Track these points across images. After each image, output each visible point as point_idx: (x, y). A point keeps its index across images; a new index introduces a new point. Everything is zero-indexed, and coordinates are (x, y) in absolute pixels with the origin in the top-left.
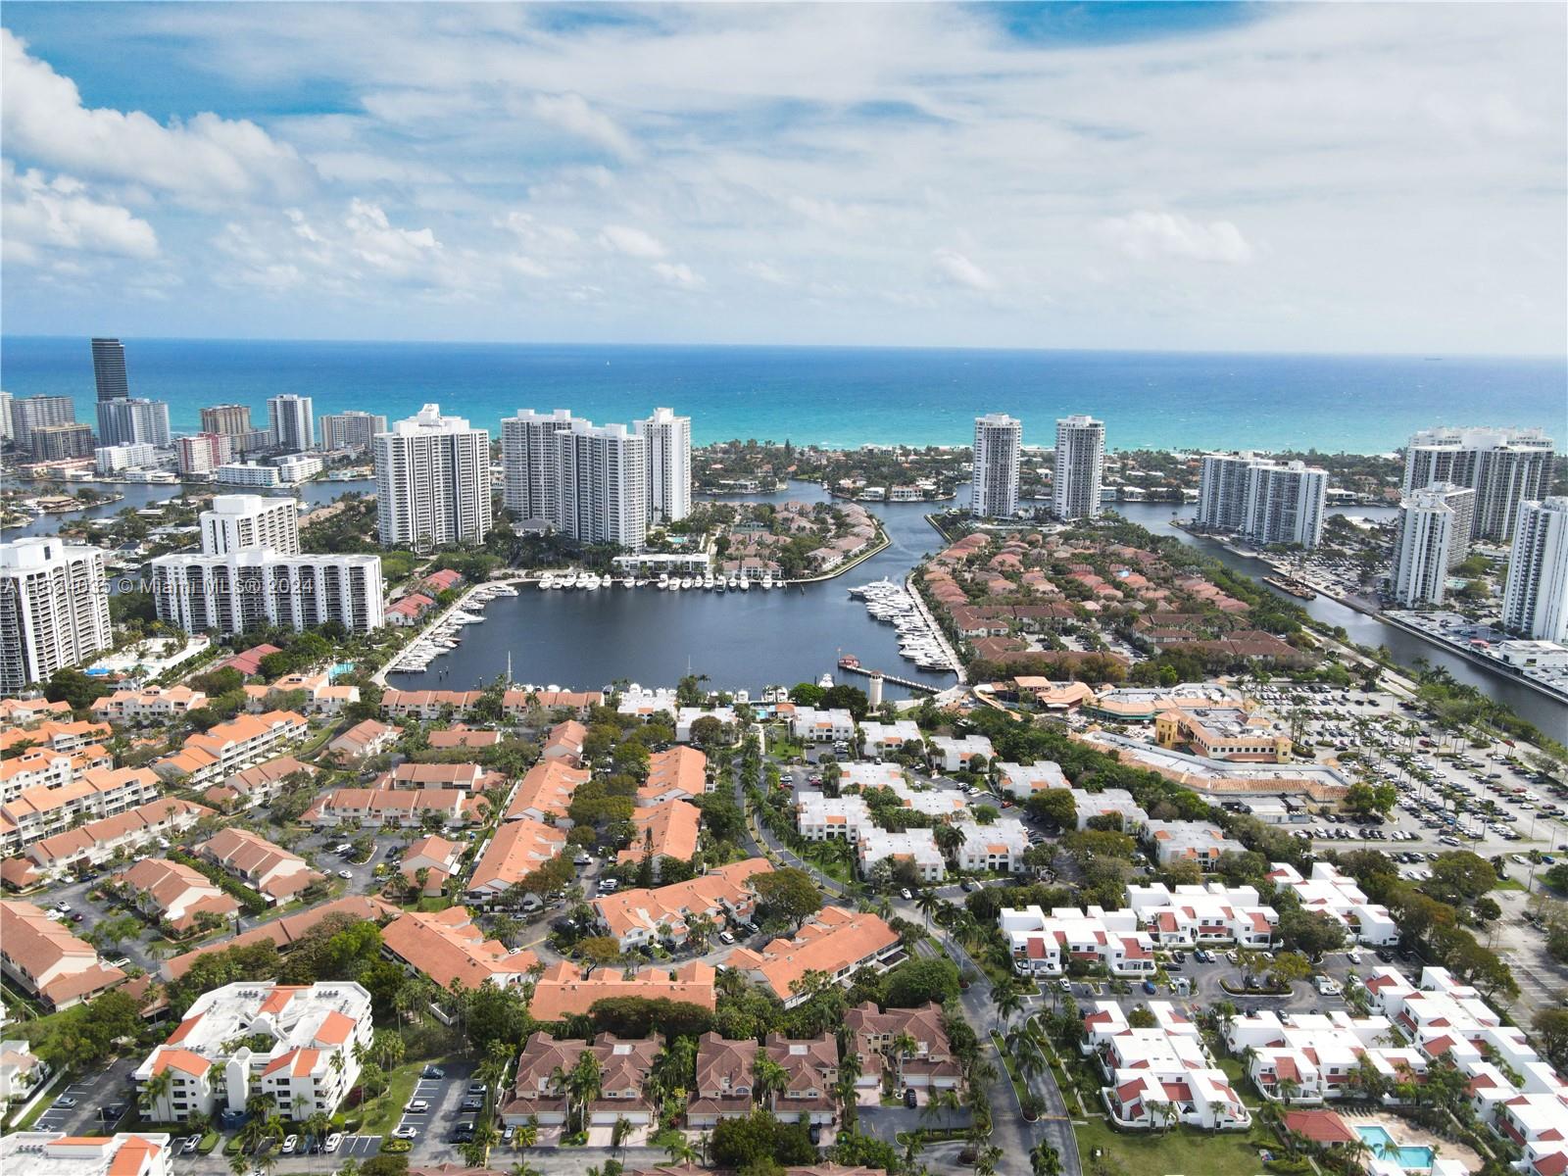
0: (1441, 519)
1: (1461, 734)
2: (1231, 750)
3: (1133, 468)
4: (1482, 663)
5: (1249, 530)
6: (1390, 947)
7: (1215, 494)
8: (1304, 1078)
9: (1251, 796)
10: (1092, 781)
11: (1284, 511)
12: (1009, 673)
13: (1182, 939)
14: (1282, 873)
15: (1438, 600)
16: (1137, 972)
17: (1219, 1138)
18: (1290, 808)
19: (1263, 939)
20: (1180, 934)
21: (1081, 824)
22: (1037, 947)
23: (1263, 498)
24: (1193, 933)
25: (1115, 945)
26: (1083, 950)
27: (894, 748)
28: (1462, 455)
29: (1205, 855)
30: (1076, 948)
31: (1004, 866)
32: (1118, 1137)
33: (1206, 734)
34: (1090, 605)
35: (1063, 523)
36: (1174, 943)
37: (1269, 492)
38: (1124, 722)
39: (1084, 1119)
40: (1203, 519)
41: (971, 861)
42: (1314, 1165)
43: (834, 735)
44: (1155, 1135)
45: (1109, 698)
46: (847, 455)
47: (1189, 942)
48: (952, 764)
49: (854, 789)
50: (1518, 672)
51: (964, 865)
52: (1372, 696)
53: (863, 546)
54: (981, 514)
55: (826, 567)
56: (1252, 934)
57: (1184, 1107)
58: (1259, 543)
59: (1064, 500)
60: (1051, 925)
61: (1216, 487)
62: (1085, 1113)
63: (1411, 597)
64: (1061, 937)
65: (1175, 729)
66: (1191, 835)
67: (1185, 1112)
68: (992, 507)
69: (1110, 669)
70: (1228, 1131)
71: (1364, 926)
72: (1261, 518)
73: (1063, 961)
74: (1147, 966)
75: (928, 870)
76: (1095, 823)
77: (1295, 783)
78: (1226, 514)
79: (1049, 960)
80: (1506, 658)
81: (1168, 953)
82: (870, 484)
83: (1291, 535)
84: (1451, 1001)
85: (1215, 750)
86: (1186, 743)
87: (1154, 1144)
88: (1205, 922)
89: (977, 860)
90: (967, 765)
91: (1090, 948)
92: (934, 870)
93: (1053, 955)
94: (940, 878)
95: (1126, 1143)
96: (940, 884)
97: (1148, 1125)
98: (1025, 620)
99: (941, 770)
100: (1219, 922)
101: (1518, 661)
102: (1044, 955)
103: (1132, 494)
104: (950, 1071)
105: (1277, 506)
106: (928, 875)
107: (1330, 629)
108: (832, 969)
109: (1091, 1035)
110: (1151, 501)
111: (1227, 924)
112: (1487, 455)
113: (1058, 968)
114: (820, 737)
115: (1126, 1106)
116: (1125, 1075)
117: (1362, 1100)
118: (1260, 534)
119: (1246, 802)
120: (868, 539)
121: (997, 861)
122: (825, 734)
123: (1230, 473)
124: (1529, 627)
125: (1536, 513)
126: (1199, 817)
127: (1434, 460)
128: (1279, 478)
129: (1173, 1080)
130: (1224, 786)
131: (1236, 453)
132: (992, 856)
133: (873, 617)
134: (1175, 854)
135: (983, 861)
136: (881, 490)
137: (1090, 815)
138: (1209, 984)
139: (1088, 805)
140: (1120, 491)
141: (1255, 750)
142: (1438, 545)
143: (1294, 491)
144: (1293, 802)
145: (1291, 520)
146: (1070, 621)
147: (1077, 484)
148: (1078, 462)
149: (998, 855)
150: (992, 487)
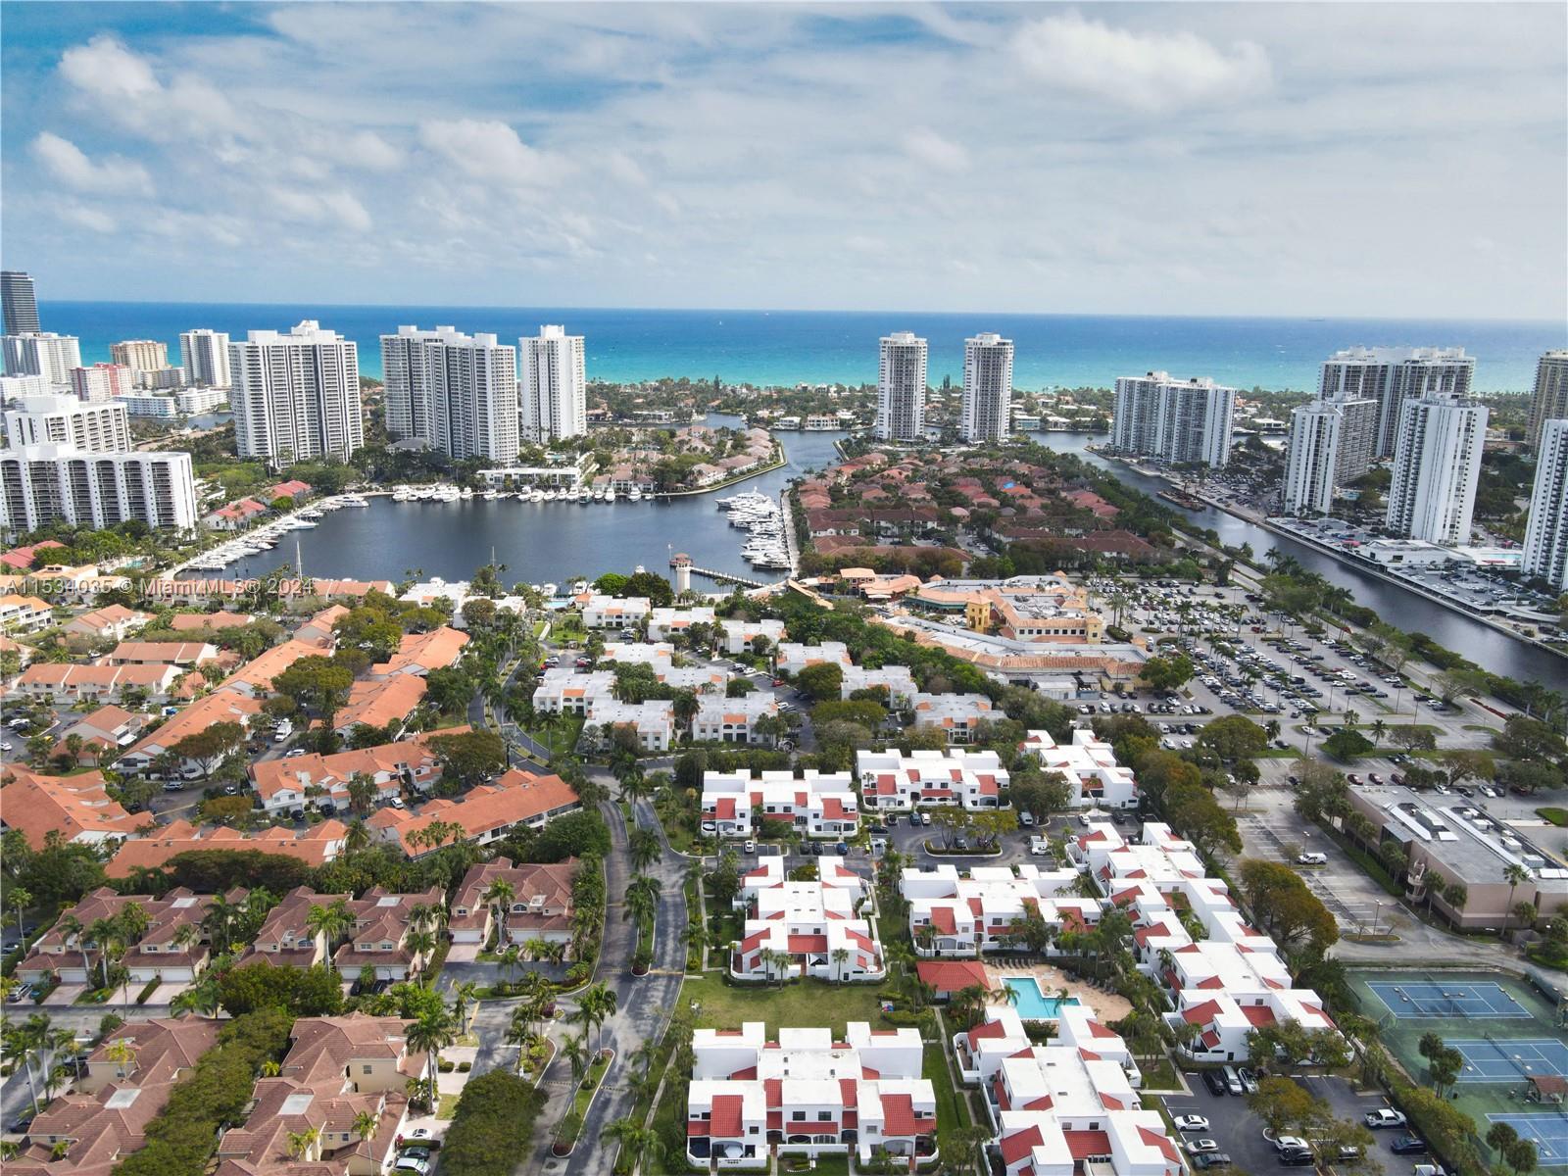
0: (1329, 422)
1: (1299, 621)
2: (1039, 632)
4: (1350, 563)
5: (1159, 450)
7: (1129, 417)
8: (959, 928)
9: (1044, 674)
10: (872, 658)
11: (1192, 430)
12: (836, 567)
13: (901, 803)
14: (1037, 739)
15: (1326, 508)
16: (835, 834)
17: (842, 989)
18: (1081, 684)
19: (991, 802)
20: (899, 797)
21: (845, 695)
22: (728, 807)
23: (1171, 416)
24: (915, 796)
25: (815, 804)
26: (779, 810)
27: (681, 633)
29: (963, 725)
30: (771, 809)
31: (742, 737)
33: (1018, 617)
34: (958, 511)
35: (969, 445)
36: (892, 806)
37: (1178, 410)
38: (945, 611)
40: (1118, 444)
41: (703, 731)
42: (937, 1016)
43: (624, 621)
44: (771, 989)
45: (933, 590)
46: (778, 391)
47: (908, 805)
48: (736, 646)
49: (611, 665)
50: (1383, 568)
51: (697, 736)
52: (1220, 590)
53: (752, 465)
54: (885, 436)
55: (701, 482)
56: (977, 797)
57: (815, 959)
59: (971, 422)
60: (753, 787)
61: (1130, 409)
62: (705, 968)
63: (1298, 505)
64: (757, 798)
65: (986, 613)
66: (955, 707)
68: (896, 430)
69: (946, 563)
71: (1106, 790)
72: (1169, 437)
73: (753, 823)
74: (849, 827)
75: (651, 738)
76: (857, 695)
77: (1092, 661)
78: (1140, 436)
79: (738, 821)
80: (1373, 555)
81: (881, 817)
82: (788, 414)
83: (1198, 454)
85: (1022, 632)
86: (998, 625)
88: (929, 785)
89: (709, 730)
90: (751, 647)
91: (787, 809)
92: (657, 739)
93: (742, 815)
94: (665, 747)
96: (664, 754)
97: (764, 977)
98: (883, 524)
99: (724, 653)
100: (944, 785)
101: (1383, 558)
102: (733, 815)
104: (563, 925)
105: (1184, 424)
106: (650, 745)
107: (1204, 533)
108: (484, 828)
109: (740, 891)
111: (953, 787)
112: (1399, 368)
113: (748, 830)
114: (610, 623)
116: (754, 926)
117: (1021, 952)
118: (1169, 452)
119: (1033, 679)
120: (760, 459)
121: (734, 731)
122: (614, 621)
123: (1143, 394)
124: (1408, 530)
125: (1416, 409)
126: (972, 690)
128: (1188, 395)
129: (811, 932)
130: (1018, 665)
131: (1151, 374)
132: (730, 727)
133: (732, 525)
134: (929, 723)
135: (716, 731)
136: (797, 420)
137: (855, 688)
138: (912, 846)
139: (856, 678)
141: (1065, 632)
142: (1325, 450)
143: (1202, 407)
144: (1085, 679)
145: (1199, 439)
146: (930, 525)
147: (984, 405)
148: (985, 383)
149: (735, 726)
150: (897, 409)
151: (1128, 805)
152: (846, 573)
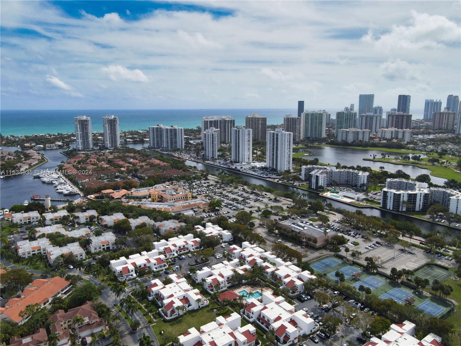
0: (214, 135)
1: (231, 186)
2: (175, 199)
3: (128, 135)
4: (230, 170)
5: (165, 146)
6: (231, 241)
7: (154, 138)
8: (221, 283)
9: (183, 211)
10: (134, 215)
11: (173, 140)
12: (99, 190)
13: (174, 255)
14: (198, 228)
15: (216, 157)
16: (162, 268)
17: (200, 311)
18: (195, 212)
19: (197, 248)
20: (173, 253)
21: (133, 228)
22: (126, 270)
23: (167, 137)
24: (177, 252)
25: (153, 261)
26: (143, 266)
27: (58, 220)
28: (215, 121)
29: (175, 229)
30: (140, 266)
31: (108, 248)
32: (168, 324)
33: (166, 196)
34: (123, 169)
35: (109, 150)
36: (171, 256)
37: (169, 135)
38: (140, 198)
39: (155, 323)
40: (151, 145)
41: (96, 249)
42: (230, 308)
43: (32, 220)
44: (180, 319)
45: (134, 192)
46: (26, 137)
47: (176, 255)
48: (83, 220)
49: (43, 236)
50: (239, 171)
51: (93, 251)
52: (207, 181)
53: (37, 162)
54: (80, 149)
55: (22, 169)
56: (194, 247)
57: (187, 305)
58: (168, 150)
59: (108, 142)
60: (129, 261)
61: (154, 135)
62: (155, 320)
63: (210, 157)
64: (134, 264)
65: (157, 197)
66: (169, 224)
67: (188, 307)
68: (84, 146)
69: (133, 184)
70: (203, 308)
71: (223, 237)
72: (168, 142)
73: (136, 273)
74: (165, 266)
75: (79, 256)
76: (137, 227)
77: (195, 205)
78: (158, 143)
79: (131, 273)
80: (236, 168)
81: (170, 260)
82: (37, 144)
83: (176, 146)
84: (252, 249)
85: (170, 200)
86: (161, 199)
87: (180, 322)
88: (180, 247)
89: (98, 248)
90: (88, 220)
91: (145, 265)
92: (81, 255)
93: (132, 271)
94: (84, 258)
95: (171, 325)
96: (84, 260)
97: (177, 316)
98: (102, 175)
99: (79, 224)
100: (184, 246)
101: (239, 168)
102: (129, 272)
103: (129, 141)
104: (99, 324)
105: (171, 139)
106: (79, 258)
107: (192, 167)
108: (41, 303)
109: (151, 293)
110: (135, 143)
111: (186, 246)
112: (220, 121)
113: (135, 275)
114: (25, 223)
115: (169, 312)
116: (166, 302)
117: (237, 284)
118: (168, 147)
119: (182, 212)
120: (39, 160)
121: (105, 247)
122: (27, 221)
123: (157, 131)
124: (239, 160)
125: (236, 130)
126: (170, 218)
127: (209, 123)
128: (171, 130)
129: (183, 298)
130: (175, 209)
131: (158, 125)
132: (104, 246)
133: (44, 182)
134: (166, 230)
135: (100, 248)
136: (42, 146)
137: (136, 225)
138: (185, 266)
139: (134, 223)
140: (125, 141)
141: (181, 198)
142: (214, 142)
143: (175, 134)
144: (195, 210)
145: (176, 142)
146: (117, 174)
147: (112, 137)
148: (111, 130)
149: (105, 245)
150: (83, 140)
151: (231, 240)
152: (103, 191)
